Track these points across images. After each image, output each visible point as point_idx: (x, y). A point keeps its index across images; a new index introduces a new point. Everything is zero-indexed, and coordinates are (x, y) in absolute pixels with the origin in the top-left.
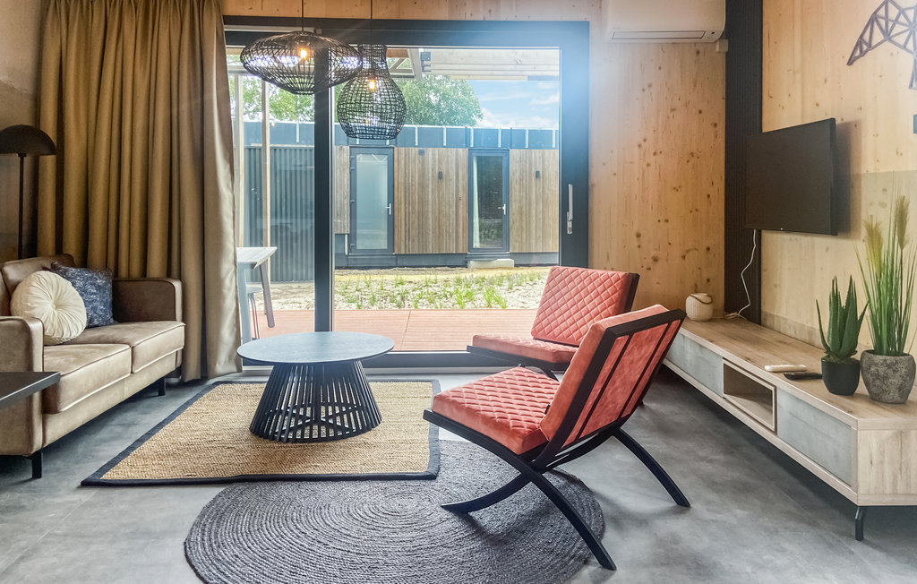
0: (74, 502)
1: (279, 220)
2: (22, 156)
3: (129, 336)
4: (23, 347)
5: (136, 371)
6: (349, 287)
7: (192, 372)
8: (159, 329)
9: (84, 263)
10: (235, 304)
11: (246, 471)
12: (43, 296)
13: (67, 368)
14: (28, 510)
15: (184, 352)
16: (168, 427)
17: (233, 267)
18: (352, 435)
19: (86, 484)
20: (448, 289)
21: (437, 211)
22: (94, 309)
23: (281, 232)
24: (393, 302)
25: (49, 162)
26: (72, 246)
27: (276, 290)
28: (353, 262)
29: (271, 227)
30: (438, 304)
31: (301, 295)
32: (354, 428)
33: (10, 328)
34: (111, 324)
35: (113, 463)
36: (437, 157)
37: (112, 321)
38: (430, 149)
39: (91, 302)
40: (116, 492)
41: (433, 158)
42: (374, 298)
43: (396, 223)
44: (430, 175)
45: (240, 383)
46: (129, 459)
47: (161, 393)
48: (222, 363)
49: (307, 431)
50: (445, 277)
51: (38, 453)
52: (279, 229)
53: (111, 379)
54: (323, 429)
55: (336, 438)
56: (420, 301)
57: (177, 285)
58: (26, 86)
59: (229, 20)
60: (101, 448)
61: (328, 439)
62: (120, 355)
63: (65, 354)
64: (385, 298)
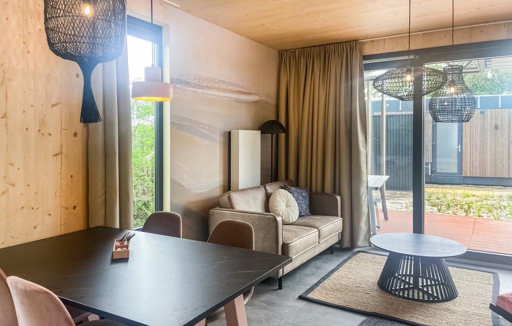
0: (296, 306)
1: (389, 157)
2: (272, 135)
3: (317, 224)
4: (274, 228)
5: (321, 242)
6: (432, 196)
7: (346, 244)
8: (331, 221)
9: (297, 185)
10: (367, 210)
11: (377, 311)
12: (281, 201)
13: (292, 239)
14: (277, 306)
15: (342, 233)
16: (336, 273)
17: (366, 190)
18: (439, 301)
19: (301, 298)
20: (503, 203)
21: (494, 151)
22: (302, 207)
23: (391, 164)
24: (462, 209)
25: (283, 136)
26: (292, 176)
27: (388, 194)
28: (435, 180)
29: (386, 161)
30: (495, 213)
31: (402, 198)
32: (440, 297)
33: (269, 219)
34: (309, 215)
35: (311, 289)
36: (494, 115)
37: (309, 214)
38: (489, 110)
39: (300, 204)
40: (315, 306)
41: (491, 116)
42: (449, 205)
43: (464, 157)
44: (489, 126)
45: (371, 253)
46: (319, 288)
47: (332, 253)
48: (361, 241)
49: (411, 293)
50: (500, 194)
51: (281, 278)
52: (389, 162)
53: (310, 245)
54: (421, 294)
55: (428, 302)
56: (482, 209)
57: (339, 198)
58: (273, 101)
59: (366, 58)
60: (307, 279)
61: (423, 301)
62: (314, 233)
63: (290, 231)
64: (456, 205)
